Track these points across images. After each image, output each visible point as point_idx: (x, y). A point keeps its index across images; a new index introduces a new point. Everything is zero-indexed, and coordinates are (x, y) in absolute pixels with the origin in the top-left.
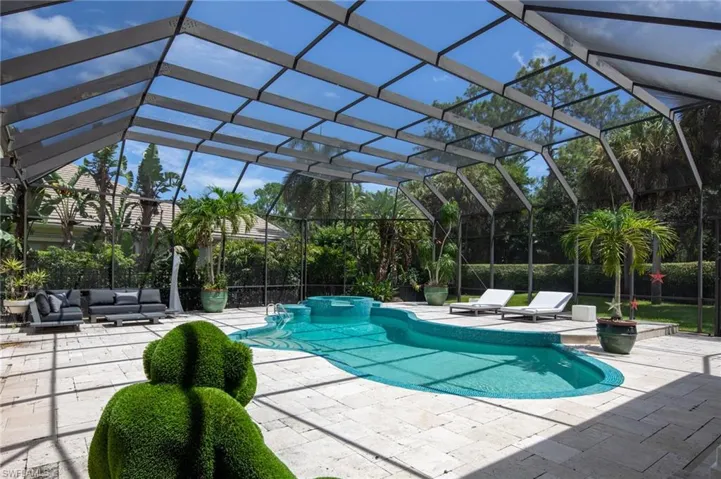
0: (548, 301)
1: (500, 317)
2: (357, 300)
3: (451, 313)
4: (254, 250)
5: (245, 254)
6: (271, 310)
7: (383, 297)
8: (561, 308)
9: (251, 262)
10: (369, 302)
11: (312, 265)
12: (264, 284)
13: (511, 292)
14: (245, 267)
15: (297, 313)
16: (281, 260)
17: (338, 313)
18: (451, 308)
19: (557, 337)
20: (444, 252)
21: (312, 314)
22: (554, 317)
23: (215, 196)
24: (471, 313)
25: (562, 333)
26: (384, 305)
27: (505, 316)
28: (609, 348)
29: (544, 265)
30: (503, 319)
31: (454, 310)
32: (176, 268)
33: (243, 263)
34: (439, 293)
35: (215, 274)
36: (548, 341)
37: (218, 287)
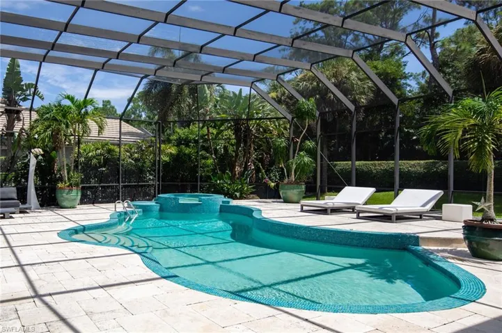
0: (413, 199)
1: (355, 215)
2: (205, 197)
3: (302, 210)
4: (110, 151)
5: (101, 155)
6: (120, 207)
7: (238, 194)
8: (429, 207)
9: (106, 162)
10: (219, 199)
11: (166, 165)
12: (119, 183)
13: (373, 190)
14: (101, 167)
15: (146, 210)
16: (136, 160)
17: (186, 210)
18: (302, 206)
19: (415, 239)
20: (300, 150)
21: (161, 210)
22: (420, 216)
23: (67, 103)
24: (323, 211)
25: (421, 235)
26: (234, 203)
27: (361, 215)
28: (478, 253)
29: (422, 162)
30: (358, 217)
31: (305, 208)
32: (32, 168)
33: (99, 163)
34: (295, 191)
35: (68, 173)
36: (404, 244)
37: (71, 185)
